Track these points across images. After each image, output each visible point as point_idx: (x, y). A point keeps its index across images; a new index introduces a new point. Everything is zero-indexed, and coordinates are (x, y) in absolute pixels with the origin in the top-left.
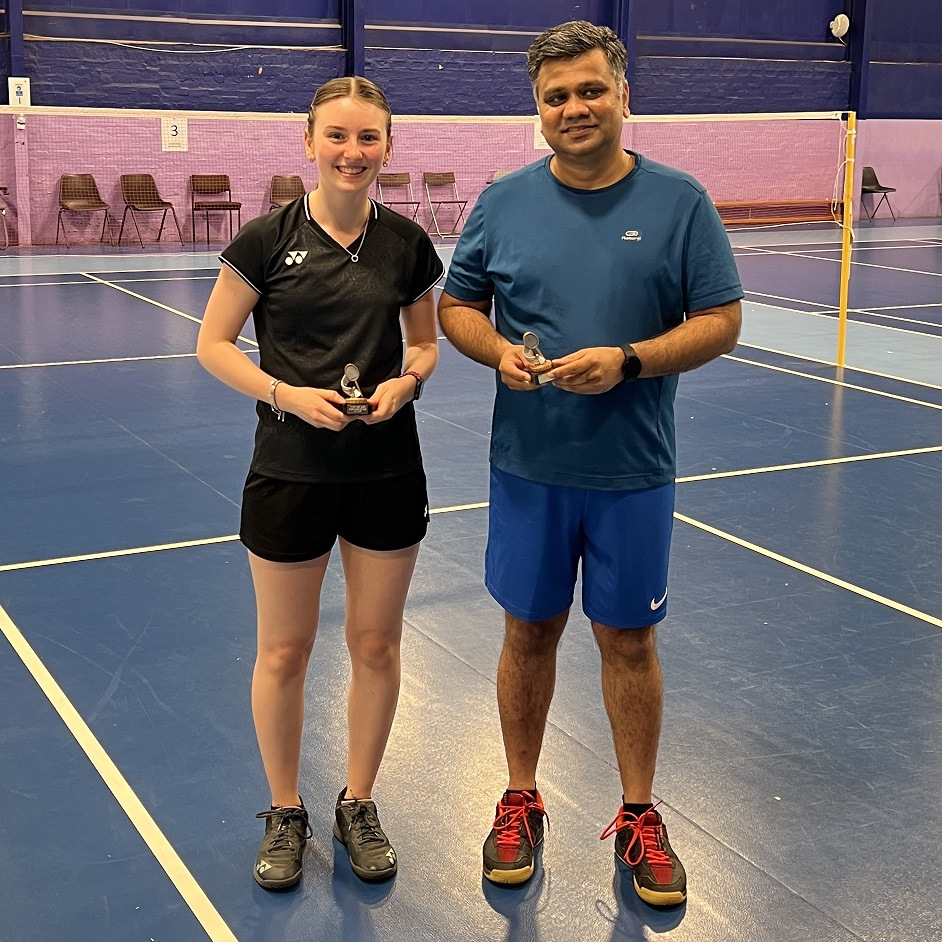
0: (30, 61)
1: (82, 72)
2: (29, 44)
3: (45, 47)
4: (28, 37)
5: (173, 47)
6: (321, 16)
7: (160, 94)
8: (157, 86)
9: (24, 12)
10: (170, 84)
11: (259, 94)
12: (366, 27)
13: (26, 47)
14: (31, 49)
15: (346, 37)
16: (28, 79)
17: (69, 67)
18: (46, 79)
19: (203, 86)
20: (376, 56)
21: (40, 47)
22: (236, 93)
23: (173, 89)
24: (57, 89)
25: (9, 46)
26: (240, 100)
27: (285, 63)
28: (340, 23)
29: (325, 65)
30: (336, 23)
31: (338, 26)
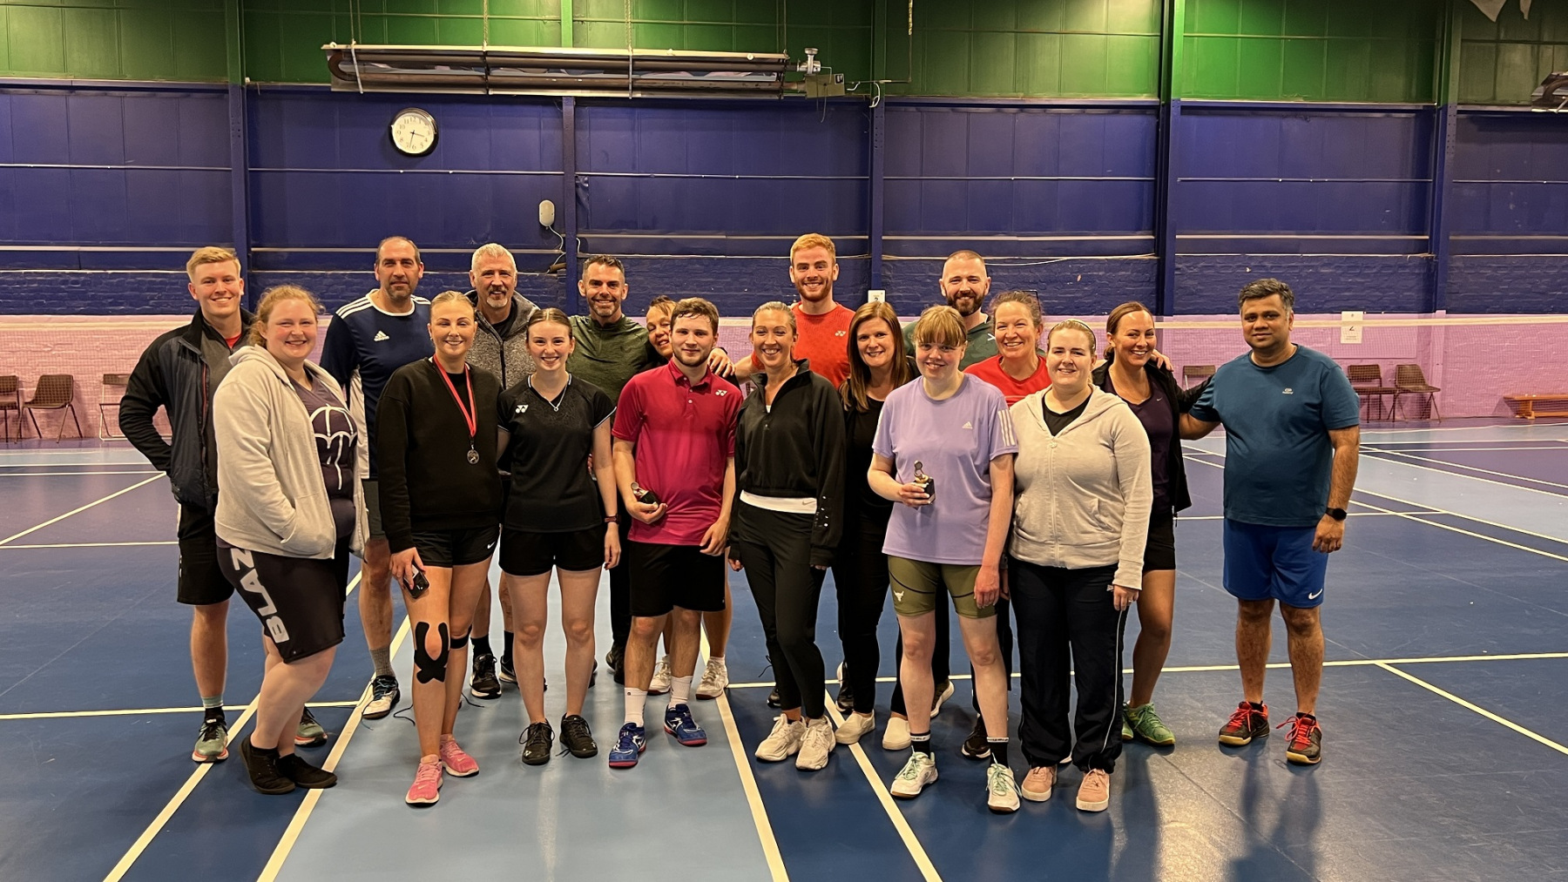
0: (888, 277)
1: (926, 284)
2: (888, 263)
3: (898, 265)
4: (885, 257)
5: (1004, 261)
6: (1137, 229)
9: (884, 238)
11: (1077, 298)
12: (1177, 237)
13: (883, 265)
15: (1159, 247)
16: (884, 292)
17: (916, 280)
18: (898, 291)
20: (1187, 262)
21: (894, 265)
22: (1057, 298)
24: (906, 299)
25: (871, 265)
26: (1059, 304)
27: (1100, 270)
28: (1153, 235)
29: (1139, 272)
30: (1149, 235)
31: (1152, 237)
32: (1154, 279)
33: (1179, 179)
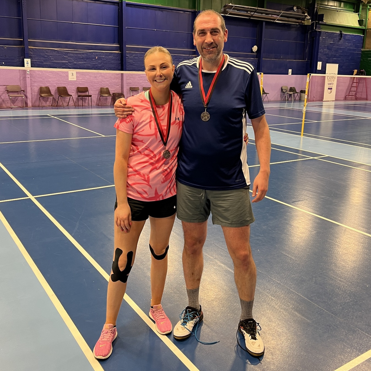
0: (31, 54)
1: (45, 57)
3: (35, 50)
4: (30, 47)
5: (72, 51)
6: (114, 43)
7: (68, 64)
8: (67, 62)
9: (29, 40)
10: (71, 61)
11: (96, 64)
12: (127, 46)
13: (29, 50)
14: (31, 50)
15: (121, 49)
16: (30, 59)
17: (42, 56)
18: (35, 59)
19: (80, 62)
20: (130, 54)
21: (33, 50)
22: (90, 64)
23: (72, 62)
24: (38, 62)
25: (24, 50)
26: (90, 66)
27: (103, 56)
28: (119, 45)
29: (115, 57)
30: (118, 45)
31: (118, 46)
32: (120, 59)
33: (126, 27)
